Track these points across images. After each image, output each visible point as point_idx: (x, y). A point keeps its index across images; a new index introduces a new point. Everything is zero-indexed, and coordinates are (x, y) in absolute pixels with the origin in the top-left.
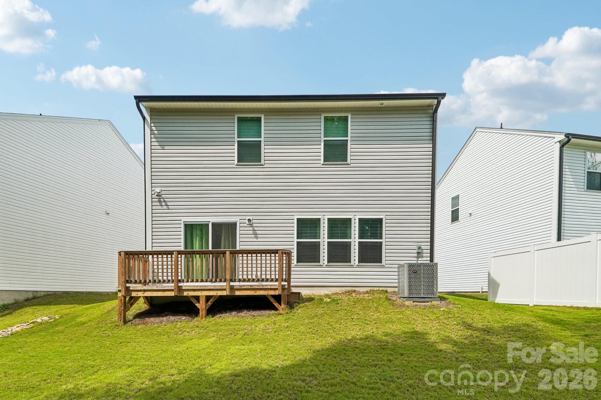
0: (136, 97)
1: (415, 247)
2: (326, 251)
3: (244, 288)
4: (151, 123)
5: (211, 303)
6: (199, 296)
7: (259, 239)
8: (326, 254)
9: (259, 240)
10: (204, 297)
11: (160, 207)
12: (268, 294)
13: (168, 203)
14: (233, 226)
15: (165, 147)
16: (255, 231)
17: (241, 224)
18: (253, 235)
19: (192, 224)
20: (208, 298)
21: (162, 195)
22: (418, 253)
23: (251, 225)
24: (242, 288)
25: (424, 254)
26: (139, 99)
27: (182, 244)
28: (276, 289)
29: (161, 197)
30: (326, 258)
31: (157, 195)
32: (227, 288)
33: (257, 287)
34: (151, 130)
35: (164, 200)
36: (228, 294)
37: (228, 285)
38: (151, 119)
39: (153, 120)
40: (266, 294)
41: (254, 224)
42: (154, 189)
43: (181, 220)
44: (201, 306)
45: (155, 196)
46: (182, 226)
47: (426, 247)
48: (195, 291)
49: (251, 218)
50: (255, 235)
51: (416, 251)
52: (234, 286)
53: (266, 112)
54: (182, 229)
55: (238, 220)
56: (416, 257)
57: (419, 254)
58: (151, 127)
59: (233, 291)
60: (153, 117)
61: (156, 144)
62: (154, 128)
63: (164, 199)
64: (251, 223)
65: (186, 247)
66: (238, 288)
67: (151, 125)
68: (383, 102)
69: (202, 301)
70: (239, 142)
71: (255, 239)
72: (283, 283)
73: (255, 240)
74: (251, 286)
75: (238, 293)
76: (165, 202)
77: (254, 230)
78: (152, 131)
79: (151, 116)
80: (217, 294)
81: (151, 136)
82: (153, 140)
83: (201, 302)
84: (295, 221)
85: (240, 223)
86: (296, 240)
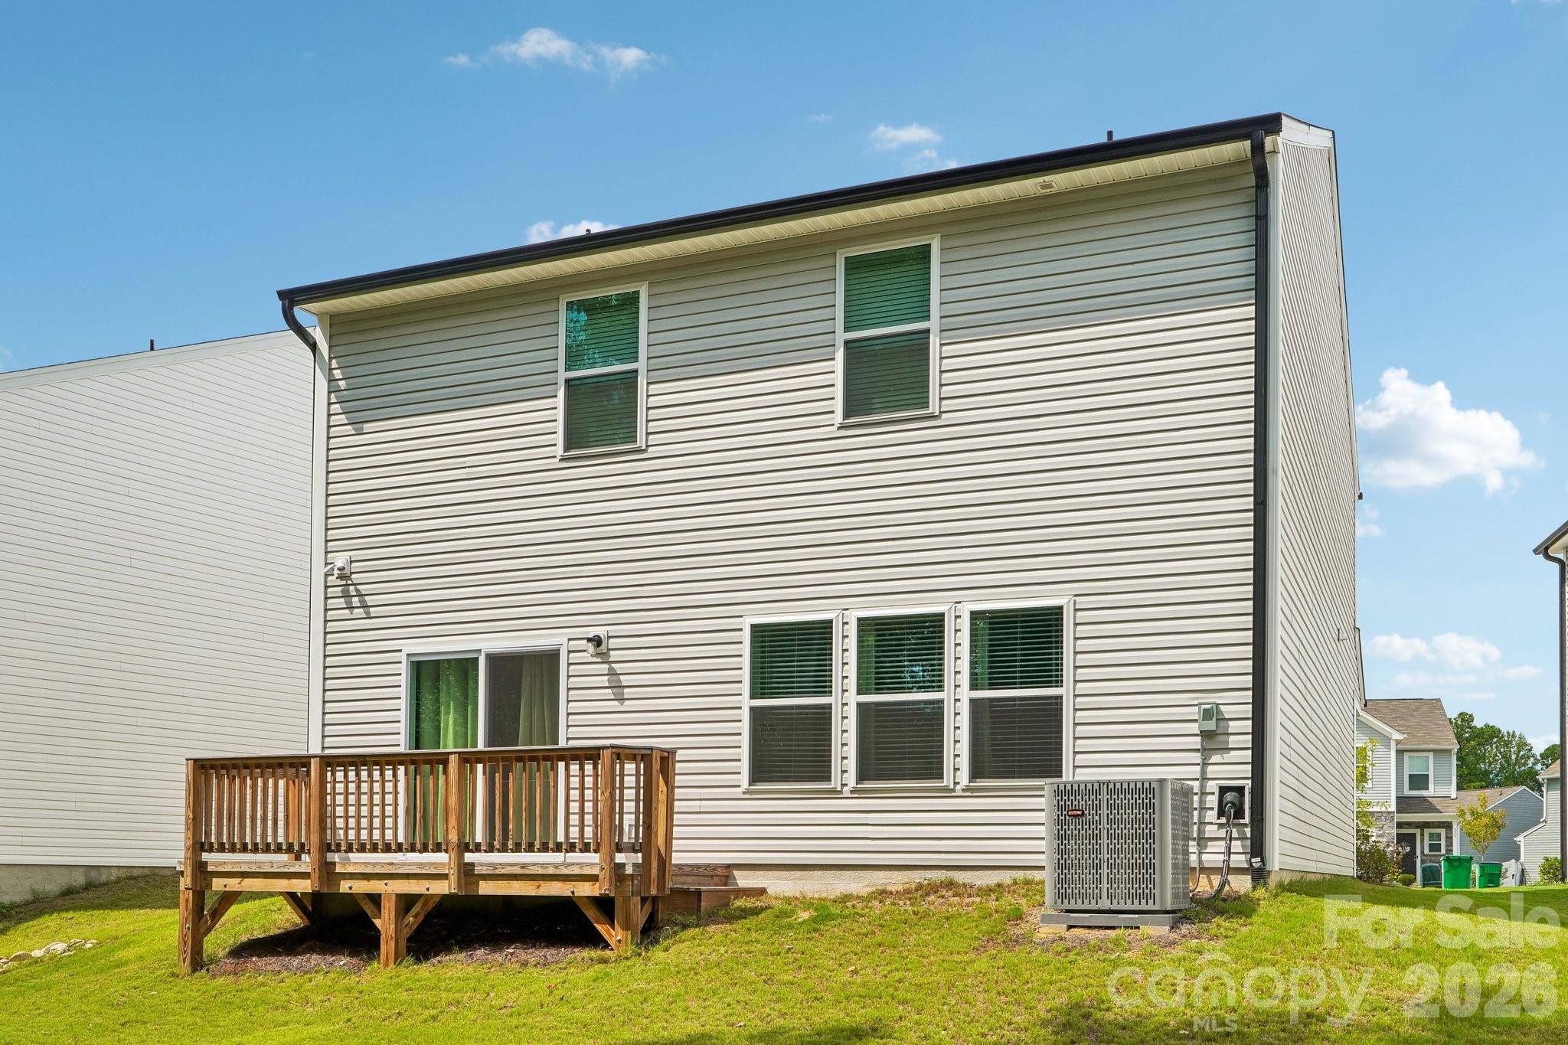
0: (282, 295)
1: (1194, 712)
2: (852, 738)
3: (503, 871)
4: (330, 358)
5: (415, 916)
6: (380, 894)
7: (627, 702)
8: (852, 751)
9: (628, 705)
10: (394, 897)
11: (347, 611)
12: (573, 892)
13: (367, 598)
14: (548, 660)
15: (365, 426)
16: (614, 677)
17: (571, 655)
18: (609, 691)
19: (438, 661)
20: (406, 902)
21: (353, 576)
22: (1206, 735)
23: (603, 656)
24: (497, 872)
25: (1232, 738)
26: (291, 298)
27: (403, 727)
28: (593, 878)
29: (349, 582)
30: (852, 764)
31: (340, 577)
32: (452, 872)
33: (541, 871)
34: (330, 381)
35: (357, 590)
36: (453, 891)
37: (452, 863)
38: (330, 347)
39: (337, 348)
40: (568, 893)
41: (612, 653)
42: (333, 558)
43: (400, 651)
44: (385, 922)
45: (334, 578)
46: (404, 668)
47: (1238, 709)
48: (369, 880)
49: (601, 631)
50: (615, 690)
51: (1194, 728)
52: (472, 865)
53: (653, 272)
54: (404, 680)
55: (564, 640)
56: (1197, 750)
57: (1212, 740)
58: (331, 369)
59: (473, 883)
60: (336, 341)
61: (343, 419)
62: (337, 374)
63: (359, 587)
64: (603, 647)
65: (417, 741)
66: (484, 871)
67: (330, 364)
68: (1047, 178)
69: (389, 909)
70: (571, 383)
71: (616, 703)
72: (620, 858)
73: (615, 705)
74: (524, 866)
75: (486, 888)
76: (360, 595)
77: (612, 673)
78: (333, 383)
79: (331, 338)
80: (428, 889)
81: (329, 399)
82: (336, 408)
83: (385, 912)
84: (746, 636)
85: (569, 652)
86: (747, 702)
